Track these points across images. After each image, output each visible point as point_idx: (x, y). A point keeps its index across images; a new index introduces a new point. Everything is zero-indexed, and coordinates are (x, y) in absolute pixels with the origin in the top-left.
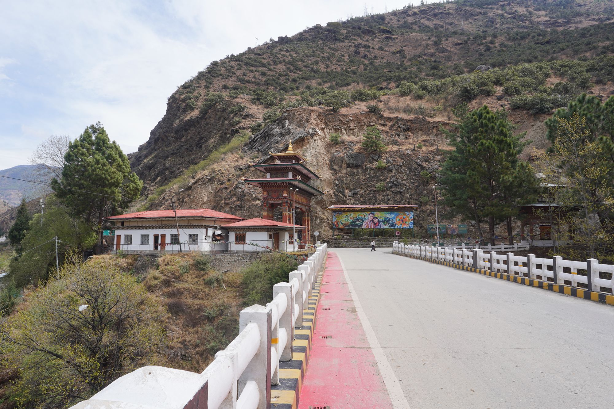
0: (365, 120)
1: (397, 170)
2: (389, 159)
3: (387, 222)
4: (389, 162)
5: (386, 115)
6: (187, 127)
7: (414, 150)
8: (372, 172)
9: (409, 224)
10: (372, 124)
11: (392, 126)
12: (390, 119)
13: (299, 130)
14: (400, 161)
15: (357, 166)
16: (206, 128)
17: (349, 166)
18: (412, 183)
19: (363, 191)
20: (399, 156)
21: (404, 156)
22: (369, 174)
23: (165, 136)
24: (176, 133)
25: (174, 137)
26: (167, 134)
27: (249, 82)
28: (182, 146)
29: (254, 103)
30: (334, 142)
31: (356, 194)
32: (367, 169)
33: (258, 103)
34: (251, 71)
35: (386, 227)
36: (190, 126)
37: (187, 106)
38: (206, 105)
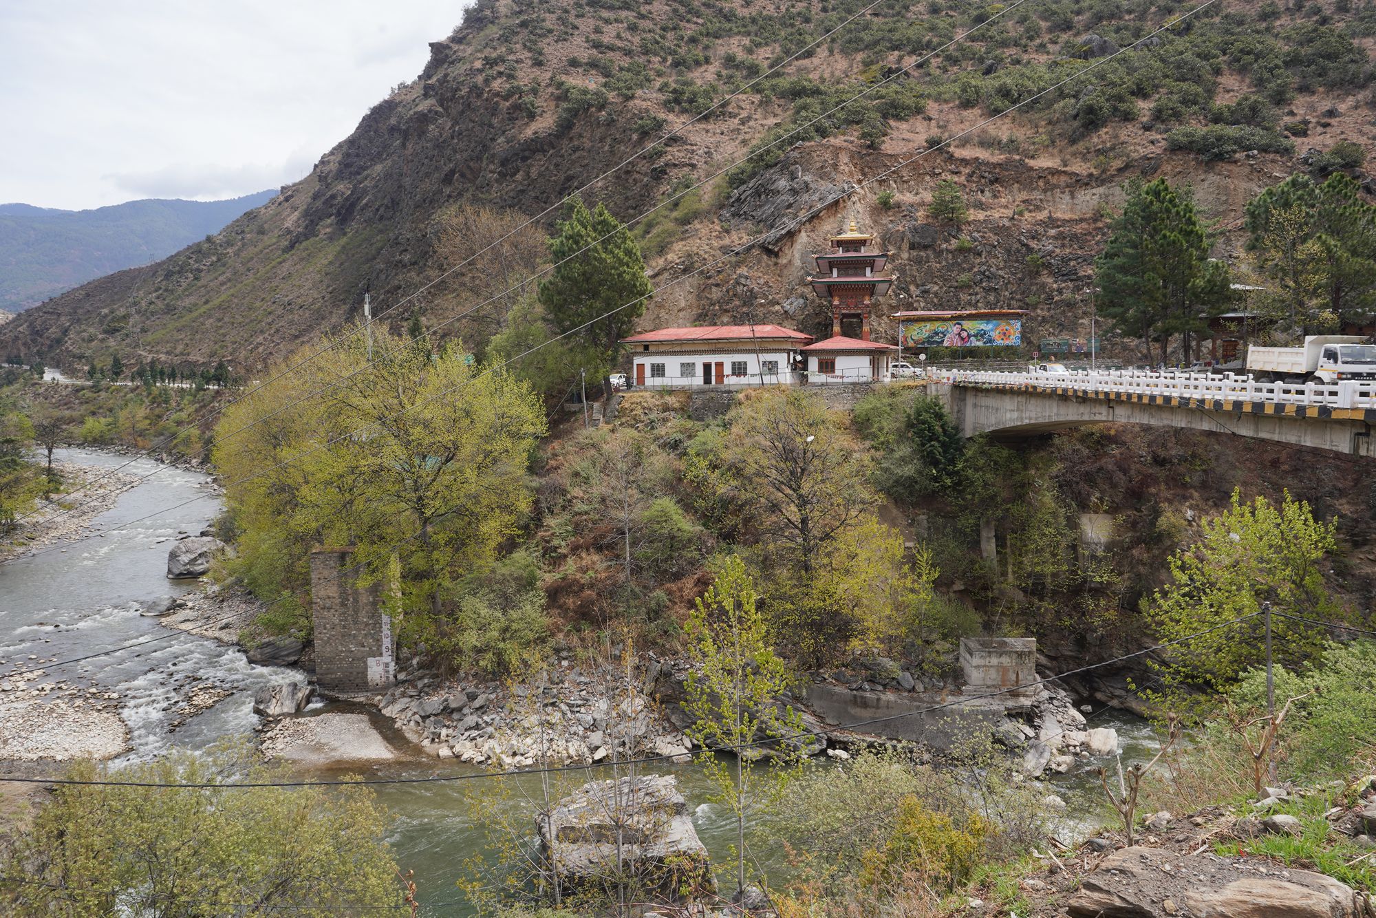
0: (926, 164)
1: (989, 253)
2: (976, 234)
3: (982, 336)
4: (975, 240)
5: (960, 153)
6: (527, 153)
7: (1013, 218)
8: (950, 256)
9: (1014, 340)
10: (937, 171)
11: (970, 175)
12: (964, 162)
13: (824, 186)
14: (993, 239)
15: (926, 247)
16: (573, 157)
17: (912, 247)
18: (1014, 274)
19: (936, 288)
20: (991, 230)
21: (998, 230)
22: (946, 259)
23: (469, 167)
24: (503, 164)
25: (499, 173)
26: (471, 164)
27: (611, 48)
28: (523, 191)
29: (671, 110)
30: (885, 206)
31: (926, 292)
32: (942, 251)
33: (677, 108)
34: (607, 22)
35: (980, 344)
36: (534, 152)
37: (517, 107)
38: (569, 110)
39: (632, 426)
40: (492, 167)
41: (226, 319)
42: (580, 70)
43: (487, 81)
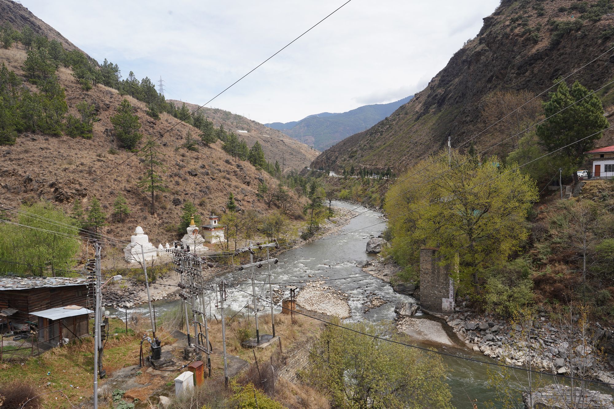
6: (532, 61)
16: (559, 59)
23: (501, 73)
24: (518, 69)
25: (516, 74)
26: (502, 71)
28: (529, 81)
36: (536, 60)
37: (528, 39)
38: (557, 35)
39: (591, 199)
40: (513, 71)
41: (391, 151)
42: (566, 13)
43: (512, 30)
